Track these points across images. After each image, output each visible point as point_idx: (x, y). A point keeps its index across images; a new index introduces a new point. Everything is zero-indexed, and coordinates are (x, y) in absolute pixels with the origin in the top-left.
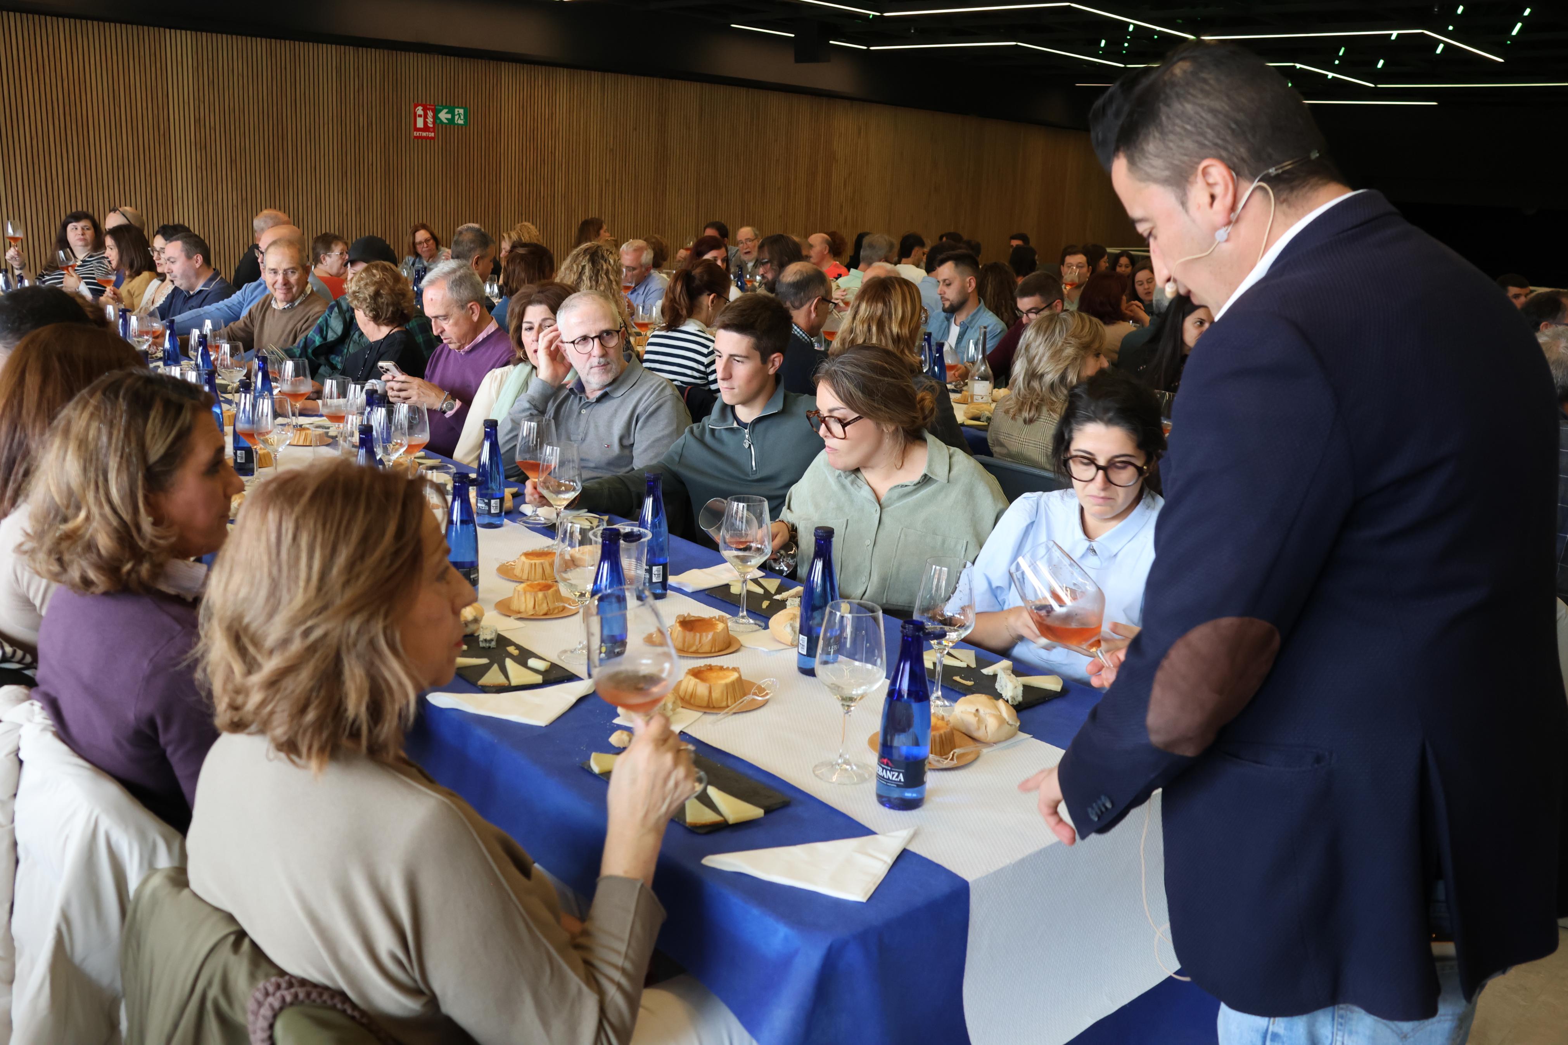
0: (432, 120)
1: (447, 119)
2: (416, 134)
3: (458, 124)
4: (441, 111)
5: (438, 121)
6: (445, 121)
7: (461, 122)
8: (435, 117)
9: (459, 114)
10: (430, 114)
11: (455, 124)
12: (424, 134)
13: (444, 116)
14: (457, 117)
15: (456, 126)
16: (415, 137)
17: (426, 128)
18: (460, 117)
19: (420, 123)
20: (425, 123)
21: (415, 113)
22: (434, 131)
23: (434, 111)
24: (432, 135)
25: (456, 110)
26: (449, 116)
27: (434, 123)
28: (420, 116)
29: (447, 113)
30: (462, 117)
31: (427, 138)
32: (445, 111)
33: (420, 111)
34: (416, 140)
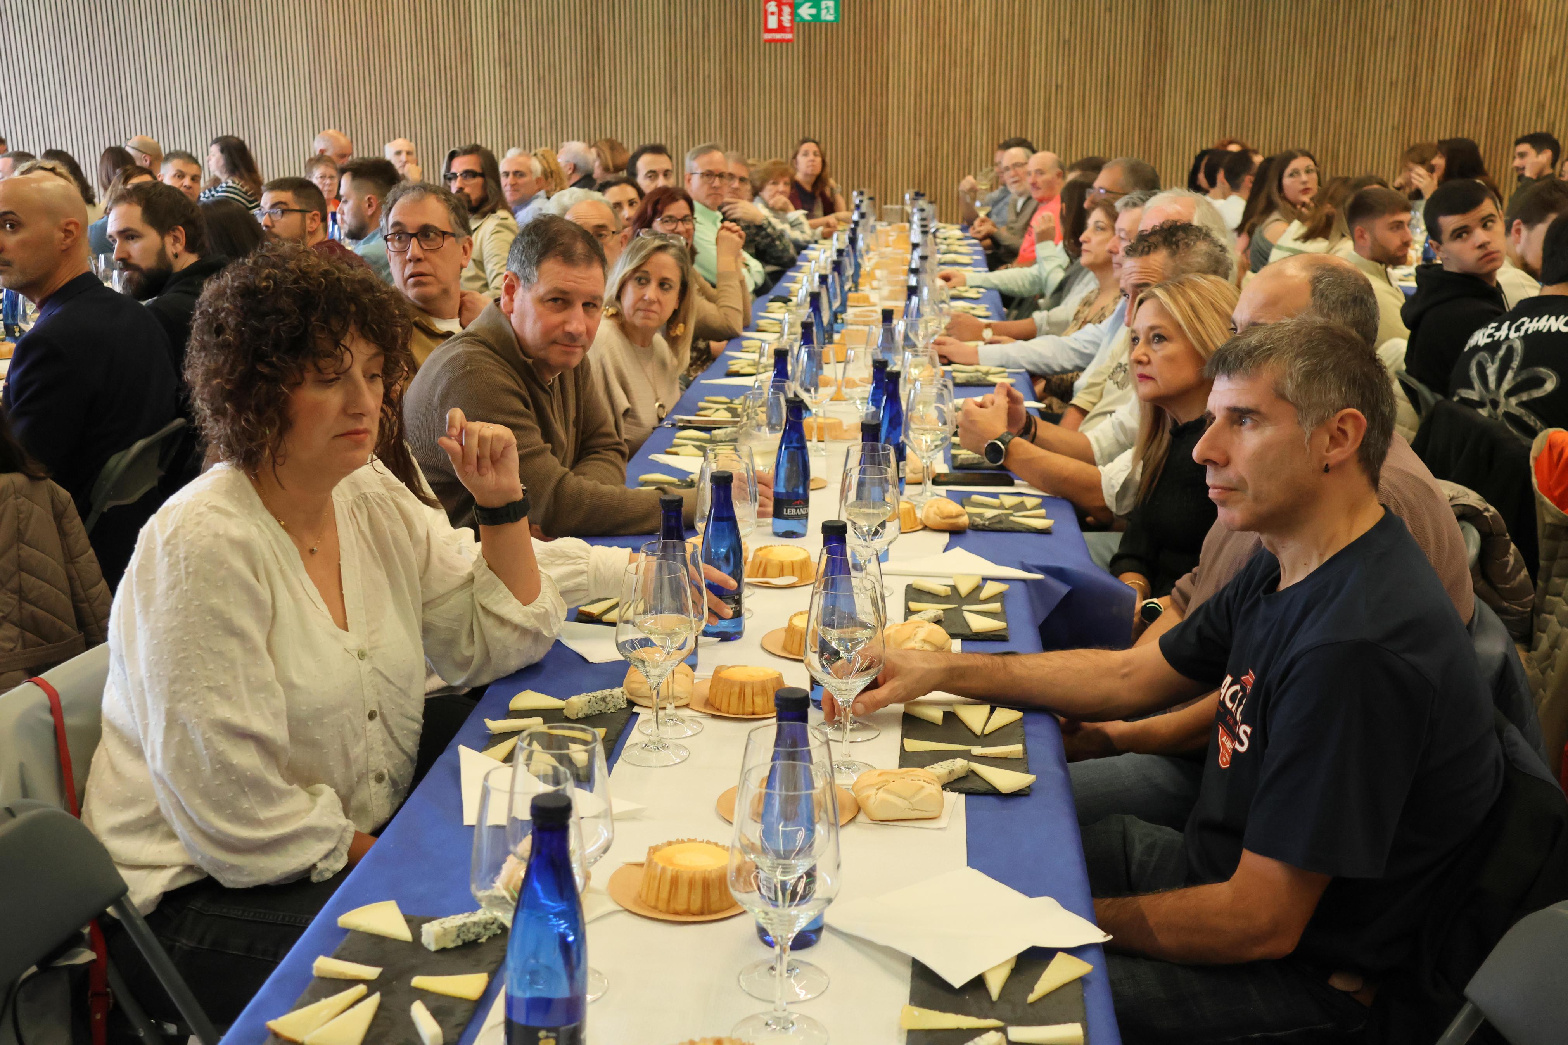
0: (789, 18)
1: (811, 15)
2: (768, 36)
3: (827, 22)
4: (801, 5)
5: (797, 19)
6: (808, 18)
7: (830, 18)
8: (793, 14)
9: (827, 8)
10: (786, 10)
11: (821, 22)
12: (778, 36)
13: (806, 12)
14: (824, 12)
15: (823, 26)
16: (766, 41)
17: (781, 29)
18: (828, 11)
19: (773, 23)
20: (780, 22)
21: (766, 11)
22: (792, 32)
23: (791, 5)
24: (789, 36)
25: (823, 4)
26: (813, 11)
27: (792, 21)
28: (772, 13)
29: (811, 7)
30: (832, 11)
31: (782, 41)
32: (808, 4)
33: (772, 7)
34: (767, 45)
